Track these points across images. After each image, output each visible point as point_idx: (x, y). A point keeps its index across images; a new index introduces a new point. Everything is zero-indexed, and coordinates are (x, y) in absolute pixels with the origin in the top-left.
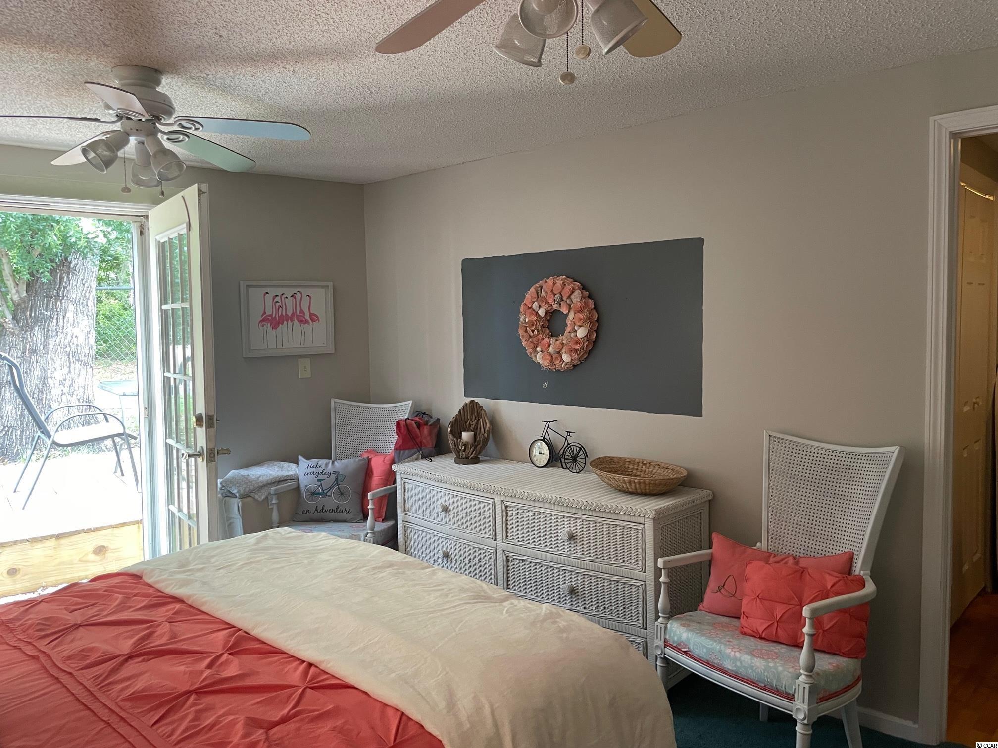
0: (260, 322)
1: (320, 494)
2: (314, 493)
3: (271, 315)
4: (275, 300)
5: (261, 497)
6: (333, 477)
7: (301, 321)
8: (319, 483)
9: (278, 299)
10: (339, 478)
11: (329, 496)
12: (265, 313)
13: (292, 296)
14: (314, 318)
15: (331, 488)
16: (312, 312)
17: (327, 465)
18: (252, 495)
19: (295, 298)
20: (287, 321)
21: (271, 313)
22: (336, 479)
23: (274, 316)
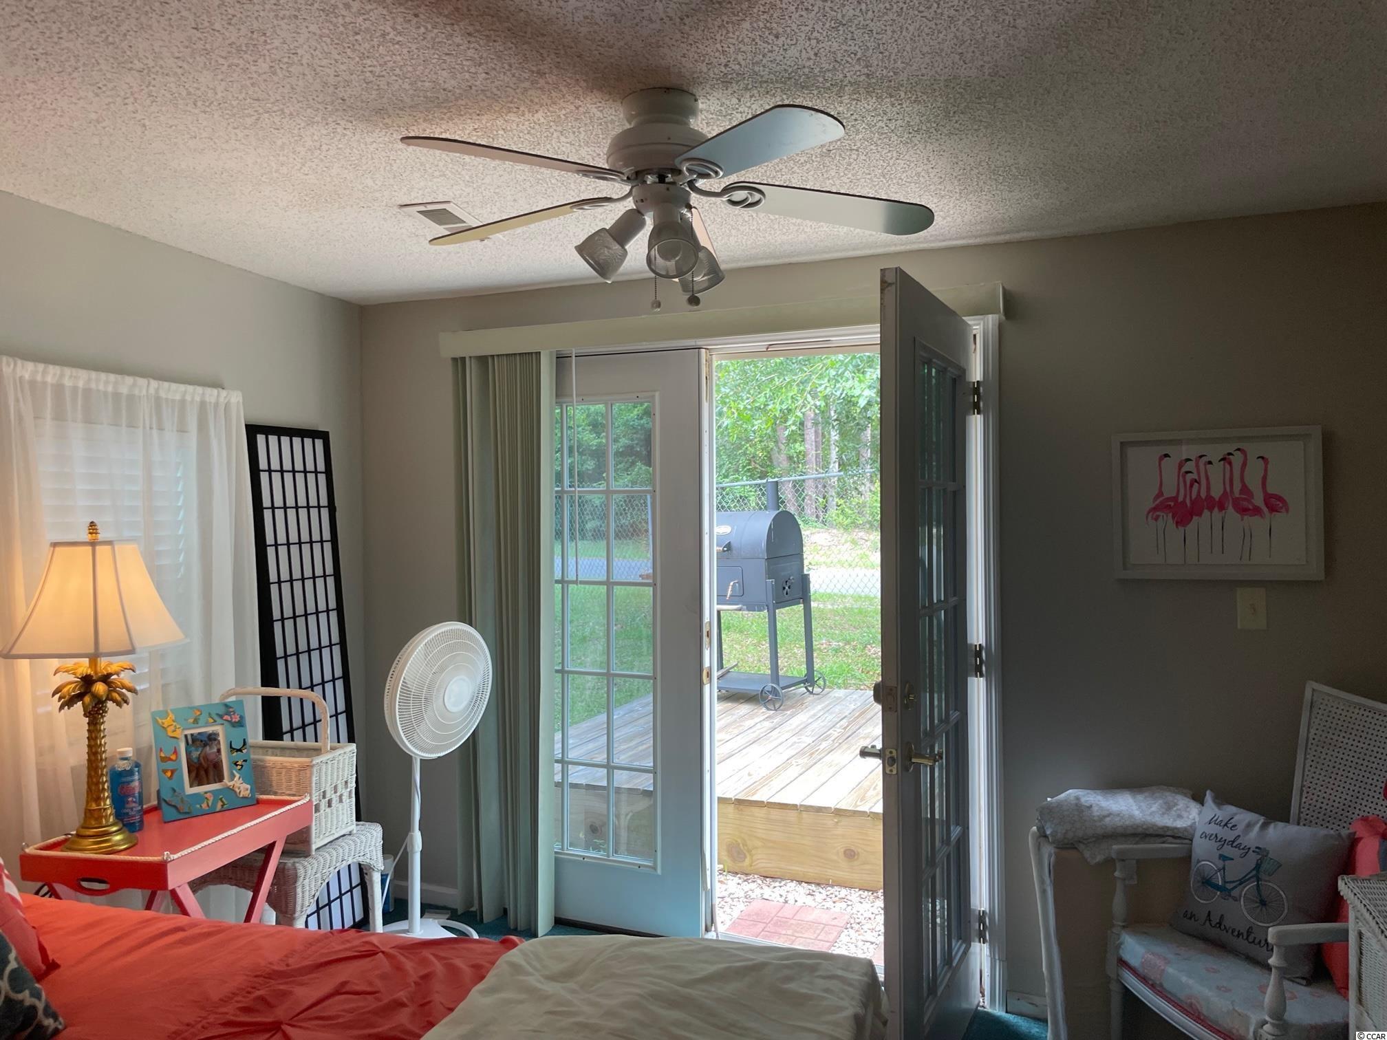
0: (1149, 513)
1: (1217, 887)
2: (1207, 882)
3: (1175, 499)
4: (1184, 469)
5: (1095, 856)
6: (1253, 858)
7: (1243, 511)
8: (1220, 864)
9: (1189, 466)
10: (1265, 866)
11: (1235, 899)
12: (1160, 494)
13: (1223, 459)
14: (1275, 503)
15: (1242, 882)
16: (1270, 490)
17: (1249, 826)
18: (1081, 847)
19: (1230, 463)
20: (1211, 509)
21: (1174, 494)
22: (1258, 867)
23: (1181, 499)
